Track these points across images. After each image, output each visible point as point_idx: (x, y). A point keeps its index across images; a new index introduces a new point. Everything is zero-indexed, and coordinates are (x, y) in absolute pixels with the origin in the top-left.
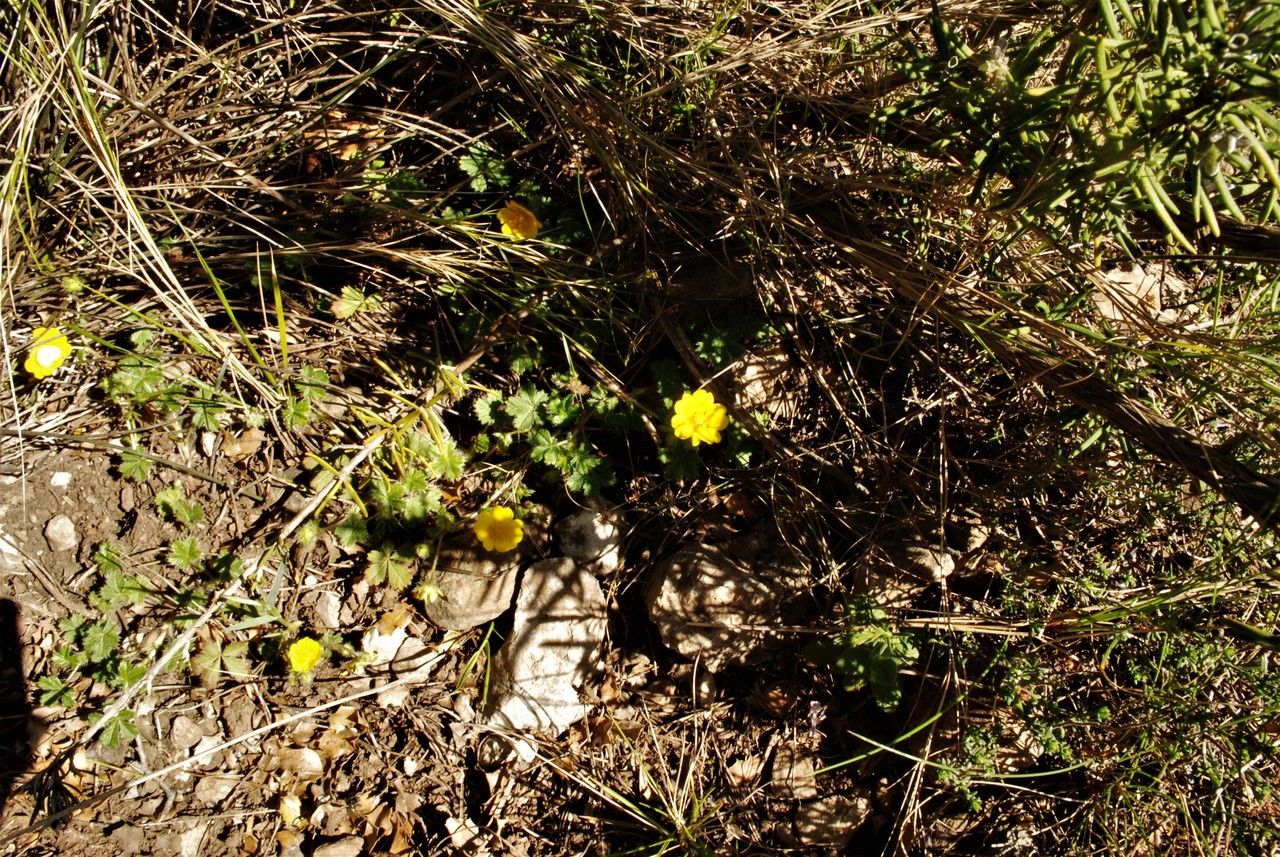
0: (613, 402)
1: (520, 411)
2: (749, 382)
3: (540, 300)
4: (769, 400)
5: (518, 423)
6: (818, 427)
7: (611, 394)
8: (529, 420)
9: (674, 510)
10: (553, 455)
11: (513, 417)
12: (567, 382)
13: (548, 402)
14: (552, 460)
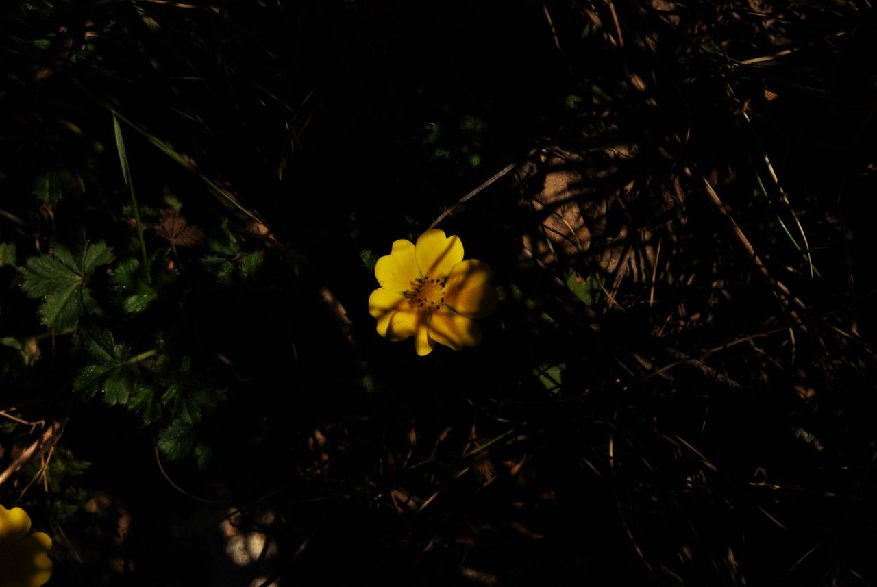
0: (253, 260)
1: (53, 288)
2: (551, 209)
3: (80, 40)
4: (599, 245)
5: (50, 313)
6: (712, 301)
7: (251, 243)
8: (73, 307)
9: (399, 495)
10: (122, 386)
11: (40, 302)
12: (155, 220)
13: (114, 266)
14: (119, 394)
